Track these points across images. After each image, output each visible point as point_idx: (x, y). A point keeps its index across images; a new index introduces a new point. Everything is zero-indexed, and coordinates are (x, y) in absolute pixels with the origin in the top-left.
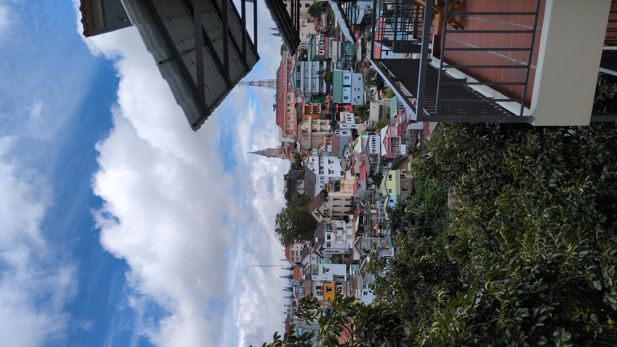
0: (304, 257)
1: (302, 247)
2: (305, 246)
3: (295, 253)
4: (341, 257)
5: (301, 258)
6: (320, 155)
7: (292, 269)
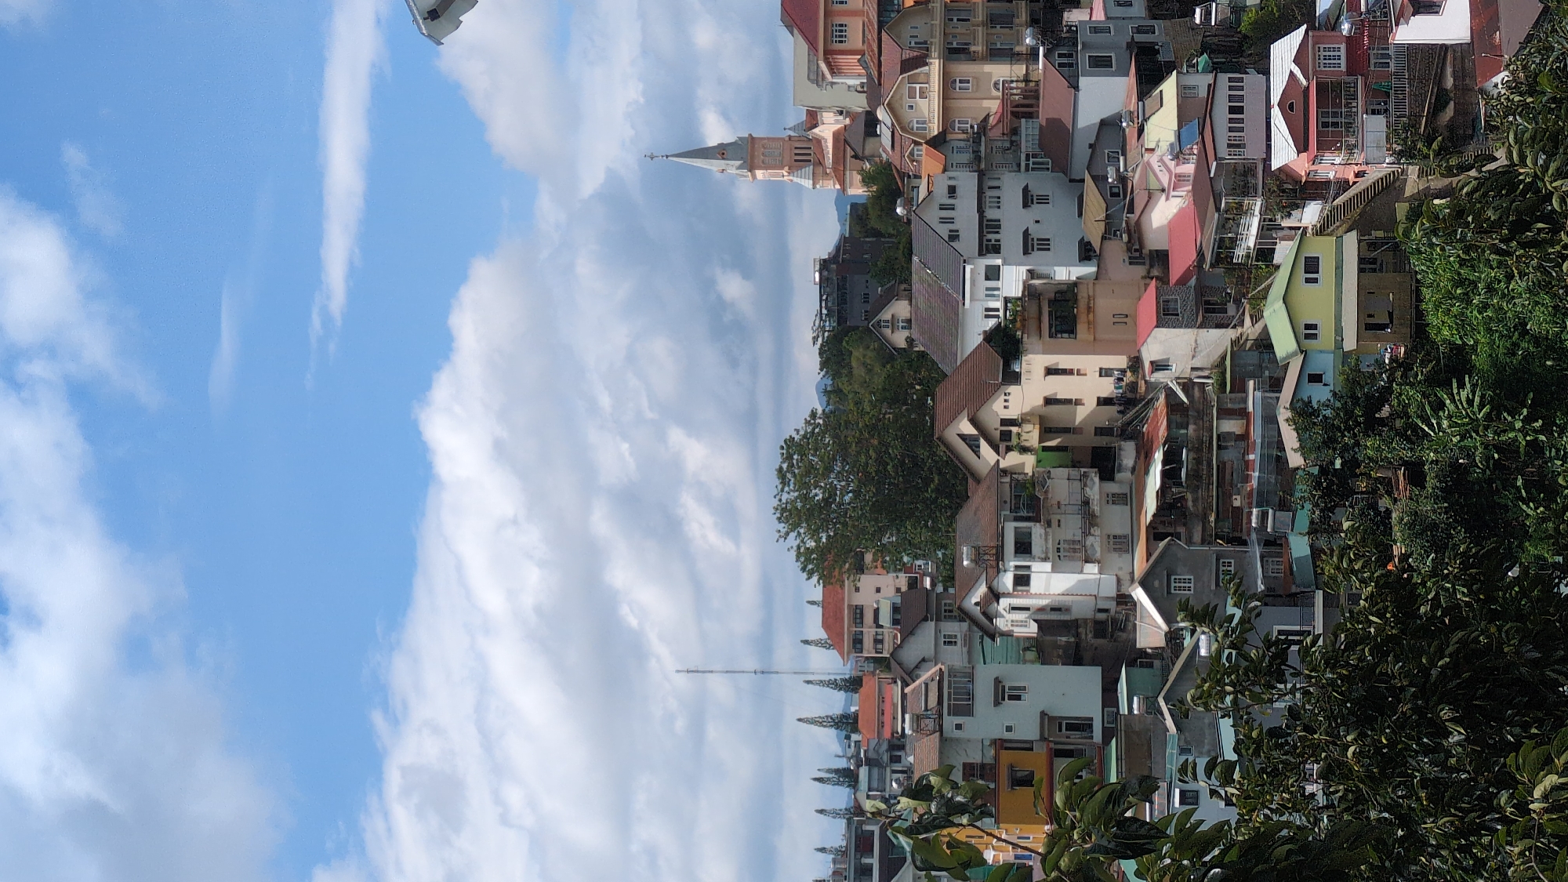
0: (908, 633)
1: (898, 590)
2: (913, 584)
3: (869, 617)
4: (1077, 635)
5: (895, 637)
6: (983, 166)
7: (853, 685)
